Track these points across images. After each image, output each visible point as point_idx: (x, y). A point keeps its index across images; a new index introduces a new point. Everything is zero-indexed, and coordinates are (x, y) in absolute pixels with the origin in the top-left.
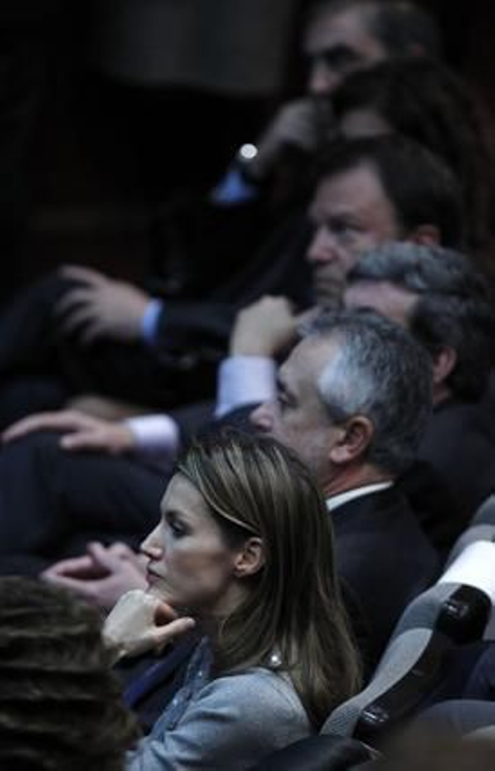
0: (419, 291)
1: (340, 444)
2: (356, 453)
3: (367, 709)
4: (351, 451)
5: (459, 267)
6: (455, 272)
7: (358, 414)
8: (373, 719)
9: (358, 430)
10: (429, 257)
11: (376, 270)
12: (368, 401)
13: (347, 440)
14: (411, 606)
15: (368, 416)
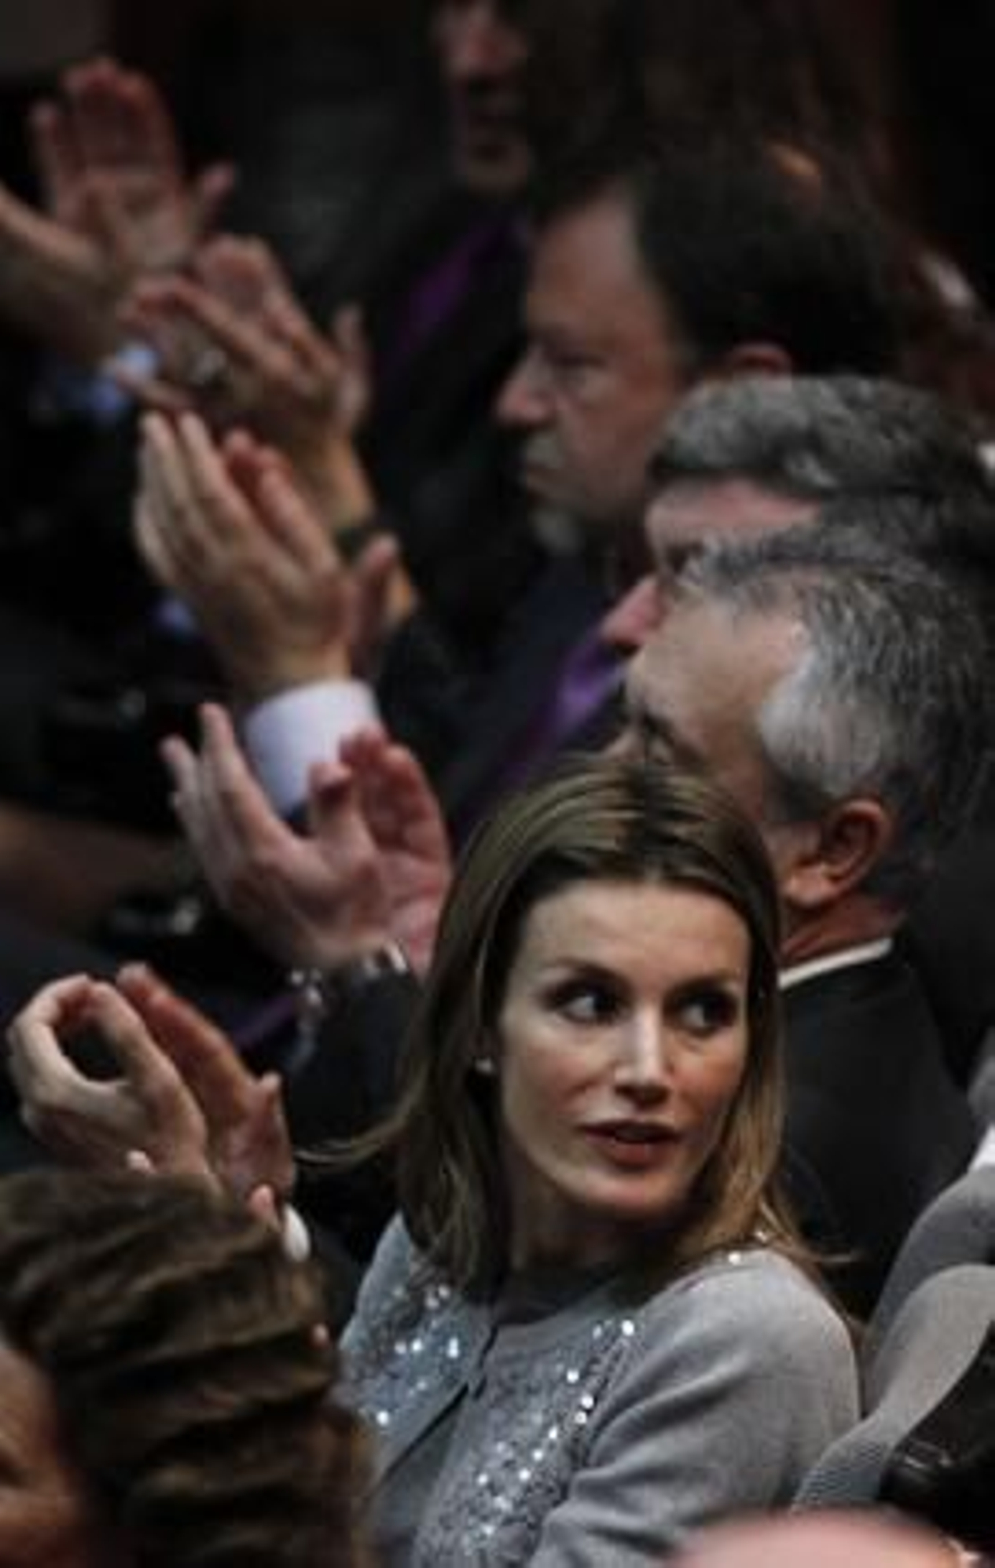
0: (820, 495)
1: (806, 862)
2: (845, 884)
3: (905, 1446)
4: (835, 879)
5: (909, 426)
6: (904, 439)
7: (856, 795)
8: (917, 1470)
9: (858, 833)
10: (839, 410)
11: (712, 456)
12: (879, 765)
13: (824, 853)
14: (925, 1218)
15: (878, 800)
